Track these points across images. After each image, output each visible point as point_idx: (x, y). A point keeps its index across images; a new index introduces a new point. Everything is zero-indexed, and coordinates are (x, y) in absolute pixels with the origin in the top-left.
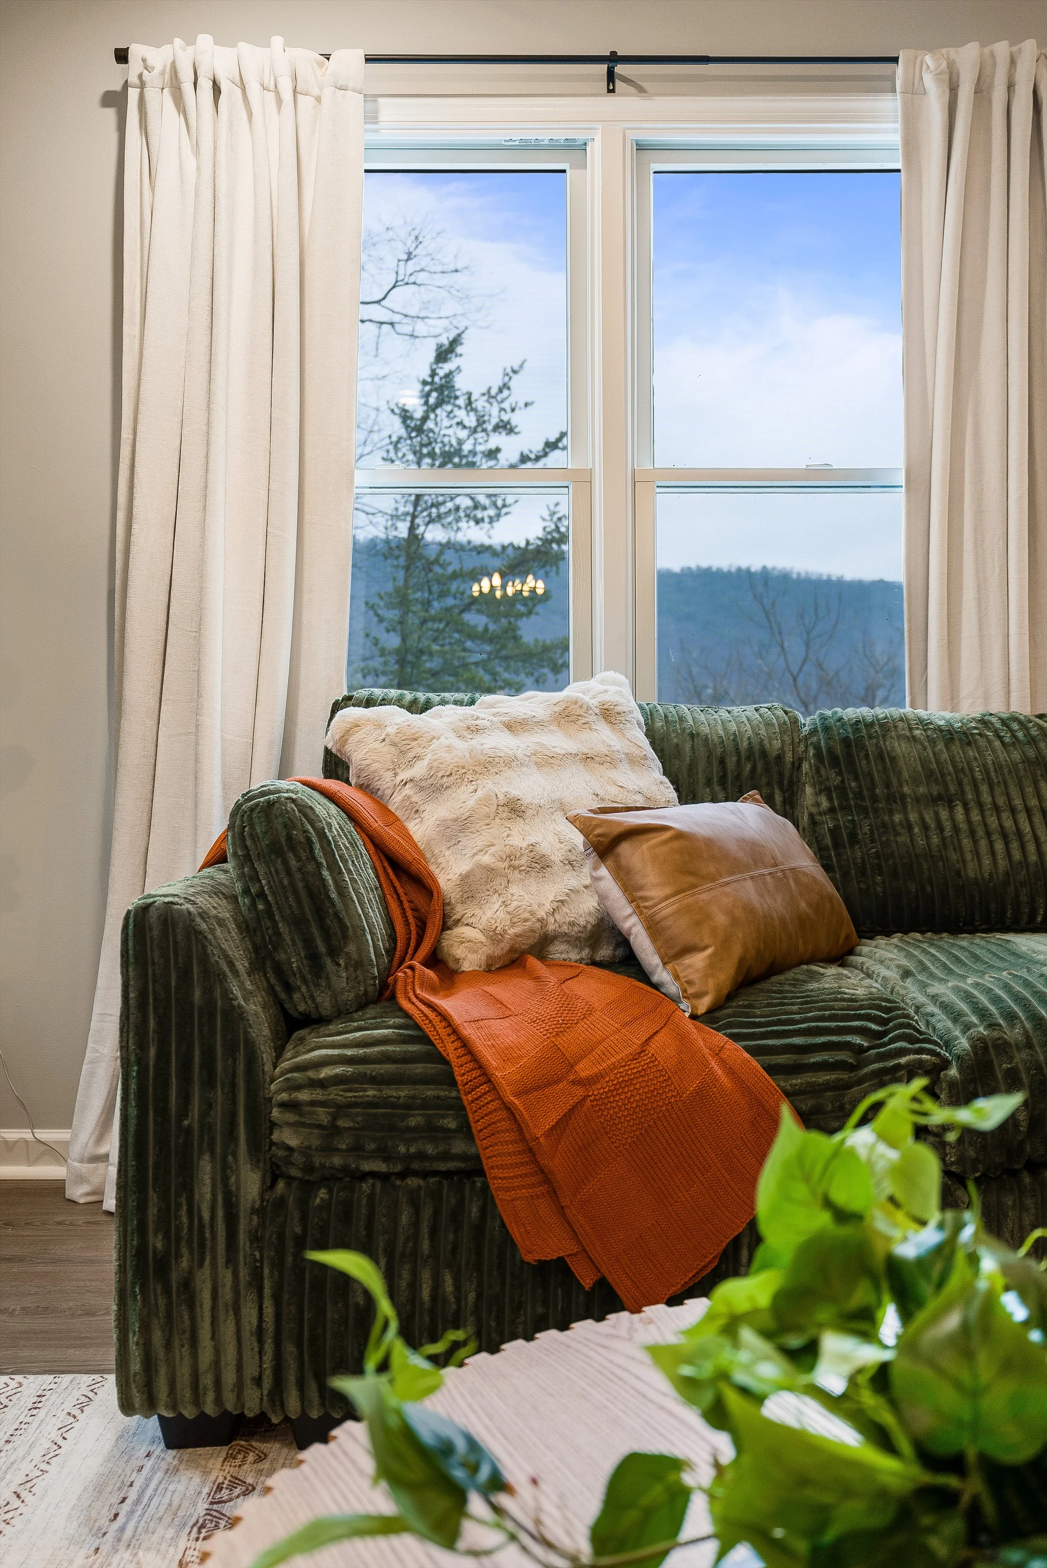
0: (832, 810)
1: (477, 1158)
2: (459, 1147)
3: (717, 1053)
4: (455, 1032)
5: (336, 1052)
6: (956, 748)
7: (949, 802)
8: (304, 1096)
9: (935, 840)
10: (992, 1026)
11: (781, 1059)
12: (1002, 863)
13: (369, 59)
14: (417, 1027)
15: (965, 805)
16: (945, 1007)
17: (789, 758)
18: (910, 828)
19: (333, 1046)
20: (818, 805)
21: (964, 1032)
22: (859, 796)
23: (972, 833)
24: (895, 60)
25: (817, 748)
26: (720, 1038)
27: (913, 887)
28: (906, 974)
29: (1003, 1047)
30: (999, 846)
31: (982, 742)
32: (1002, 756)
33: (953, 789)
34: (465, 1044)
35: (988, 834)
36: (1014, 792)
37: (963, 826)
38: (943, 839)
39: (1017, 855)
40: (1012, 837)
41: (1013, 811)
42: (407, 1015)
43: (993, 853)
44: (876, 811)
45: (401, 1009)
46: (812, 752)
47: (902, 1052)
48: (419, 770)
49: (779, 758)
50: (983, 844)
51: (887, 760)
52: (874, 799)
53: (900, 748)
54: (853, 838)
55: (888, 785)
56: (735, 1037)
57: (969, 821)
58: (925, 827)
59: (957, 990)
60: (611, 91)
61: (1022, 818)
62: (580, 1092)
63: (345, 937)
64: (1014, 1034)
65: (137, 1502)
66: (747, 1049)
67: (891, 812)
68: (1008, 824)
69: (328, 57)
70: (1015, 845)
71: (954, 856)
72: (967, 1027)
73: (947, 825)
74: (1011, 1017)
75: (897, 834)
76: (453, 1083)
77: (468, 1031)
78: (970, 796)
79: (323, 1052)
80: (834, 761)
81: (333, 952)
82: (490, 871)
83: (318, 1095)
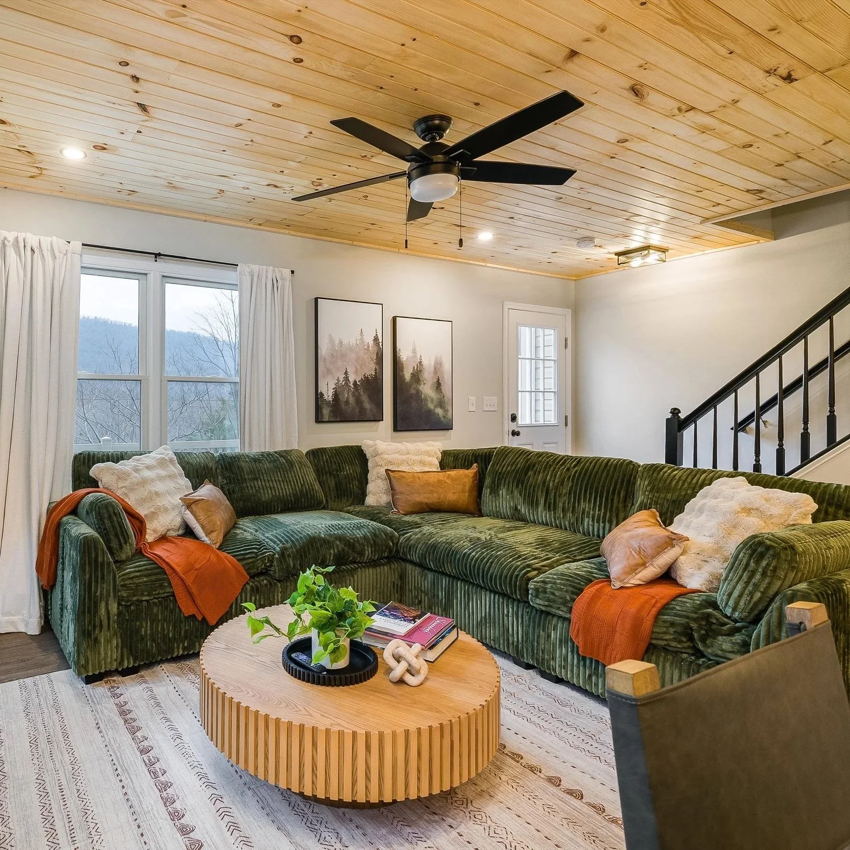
0: (227, 483)
1: (173, 592)
2: (168, 590)
3: (226, 558)
4: (164, 561)
5: (133, 570)
6: (257, 464)
7: (257, 479)
8: (127, 582)
9: (254, 491)
10: (284, 544)
11: (240, 557)
12: (270, 496)
13: (83, 245)
14: (152, 560)
15: (261, 480)
16: (271, 540)
17: (214, 468)
18: (248, 488)
19: (131, 568)
20: (223, 482)
21: (277, 546)
22: (234, 479)
23: (263, 488)
24: (237, 265)
25: (221, 465)
26: (225, 554)
27: (250, 504)
28: (257, 531)
29: (286, 549)
30: (269, 491)
31: (263, 462)
32: (269, 466)
33: (257, 476)
34: (168, 564)
35: (267, 488)
36: (272, 477)
37: (261, 486)
38: (256, 490)
39: (274, 494)
40: (272, 488)
41: (272, 481)
42: (147, 557)
43: (268, 493)
44: (239, 483)
45: (145, 556)
46: (220, 466)
47: (266, 552)
48: (127, 484)
49: (211, 468)
50: (266, 491)
51: (240, 468)
52: (238, 480)
53: (243, 464)
54: (234, 491)
55: (241, 476)
56: (229, 553)
57: (262, 485)
58: (251, 487)
59: (271, 535)
60: (156, 261)
61: (274, 483)
62: (196, 572)
63: (128, 538)
64: (288, 545)
65: (91, 696)
66: (232, 556)
67: (243, 483)
68: (271, 485)
69: (69, 242)
70: (273, 491)
71: (259, 495)
72: (278, 545)
73: (257, 486)
74: (287, 541)
75: (245, 490)
76: (166, 574)
77: (167, 560)
78: (262, 478)
79: (128, 571)
80: (227, 469)
81: (126, 543)
82: (153, 513)
83: (131, 581)
